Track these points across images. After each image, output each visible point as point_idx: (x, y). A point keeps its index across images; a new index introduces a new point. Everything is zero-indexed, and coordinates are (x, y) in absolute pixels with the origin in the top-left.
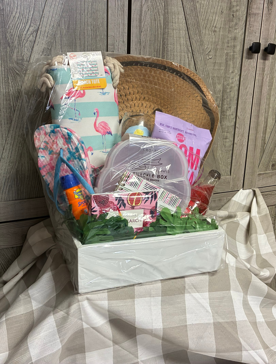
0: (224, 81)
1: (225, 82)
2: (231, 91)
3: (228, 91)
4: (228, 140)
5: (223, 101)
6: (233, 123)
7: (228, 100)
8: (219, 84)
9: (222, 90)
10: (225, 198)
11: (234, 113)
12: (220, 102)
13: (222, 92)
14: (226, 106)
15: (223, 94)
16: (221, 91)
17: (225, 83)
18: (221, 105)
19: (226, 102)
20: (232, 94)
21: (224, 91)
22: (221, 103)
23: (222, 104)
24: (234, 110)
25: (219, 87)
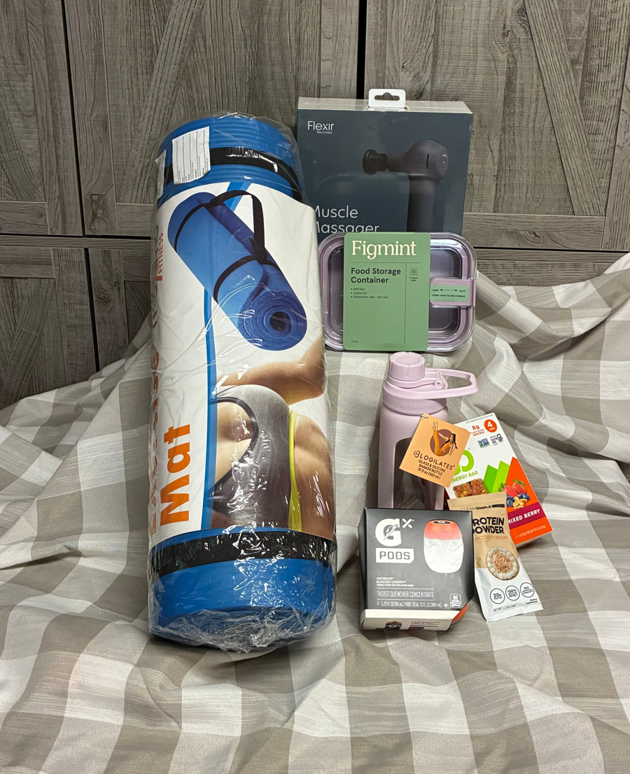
0: (593, 6)
1: (596, 10)
2: (610, 30)
3: (602, 29)
4: (600, 138)
5: (588, 50)
6: (614, 101)
7: (603, 49)
8: (578, 12)
9: (586, 26)
10: (590, 264)
11: (617, 79)
12: (580, 52)
13: (585, 30)
14: (597, 63)
15: (588, 36)
16: (583, 28)
17: (595, 12)
18: (583, 61)
19: (597, 53)
20: (614, 36)
21: (592, 29)
22: (583, 54)
23: (586, 57)
24: (618, 72)
25: (579, 20)
